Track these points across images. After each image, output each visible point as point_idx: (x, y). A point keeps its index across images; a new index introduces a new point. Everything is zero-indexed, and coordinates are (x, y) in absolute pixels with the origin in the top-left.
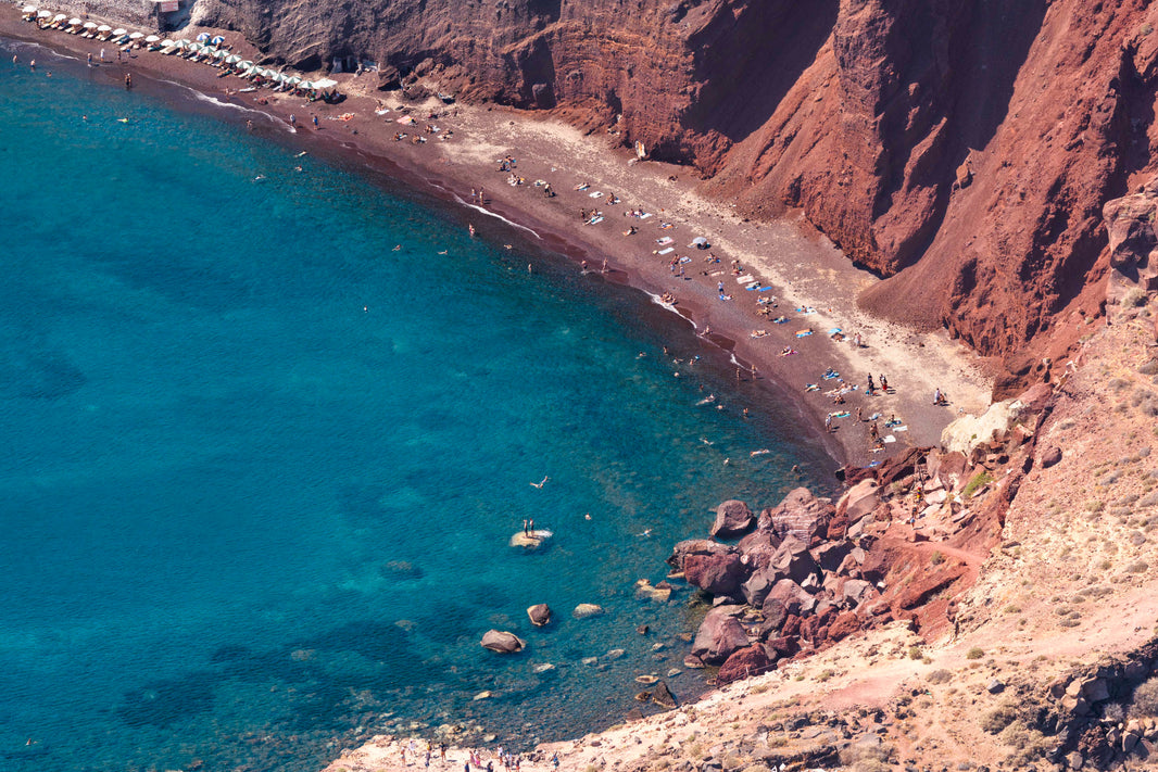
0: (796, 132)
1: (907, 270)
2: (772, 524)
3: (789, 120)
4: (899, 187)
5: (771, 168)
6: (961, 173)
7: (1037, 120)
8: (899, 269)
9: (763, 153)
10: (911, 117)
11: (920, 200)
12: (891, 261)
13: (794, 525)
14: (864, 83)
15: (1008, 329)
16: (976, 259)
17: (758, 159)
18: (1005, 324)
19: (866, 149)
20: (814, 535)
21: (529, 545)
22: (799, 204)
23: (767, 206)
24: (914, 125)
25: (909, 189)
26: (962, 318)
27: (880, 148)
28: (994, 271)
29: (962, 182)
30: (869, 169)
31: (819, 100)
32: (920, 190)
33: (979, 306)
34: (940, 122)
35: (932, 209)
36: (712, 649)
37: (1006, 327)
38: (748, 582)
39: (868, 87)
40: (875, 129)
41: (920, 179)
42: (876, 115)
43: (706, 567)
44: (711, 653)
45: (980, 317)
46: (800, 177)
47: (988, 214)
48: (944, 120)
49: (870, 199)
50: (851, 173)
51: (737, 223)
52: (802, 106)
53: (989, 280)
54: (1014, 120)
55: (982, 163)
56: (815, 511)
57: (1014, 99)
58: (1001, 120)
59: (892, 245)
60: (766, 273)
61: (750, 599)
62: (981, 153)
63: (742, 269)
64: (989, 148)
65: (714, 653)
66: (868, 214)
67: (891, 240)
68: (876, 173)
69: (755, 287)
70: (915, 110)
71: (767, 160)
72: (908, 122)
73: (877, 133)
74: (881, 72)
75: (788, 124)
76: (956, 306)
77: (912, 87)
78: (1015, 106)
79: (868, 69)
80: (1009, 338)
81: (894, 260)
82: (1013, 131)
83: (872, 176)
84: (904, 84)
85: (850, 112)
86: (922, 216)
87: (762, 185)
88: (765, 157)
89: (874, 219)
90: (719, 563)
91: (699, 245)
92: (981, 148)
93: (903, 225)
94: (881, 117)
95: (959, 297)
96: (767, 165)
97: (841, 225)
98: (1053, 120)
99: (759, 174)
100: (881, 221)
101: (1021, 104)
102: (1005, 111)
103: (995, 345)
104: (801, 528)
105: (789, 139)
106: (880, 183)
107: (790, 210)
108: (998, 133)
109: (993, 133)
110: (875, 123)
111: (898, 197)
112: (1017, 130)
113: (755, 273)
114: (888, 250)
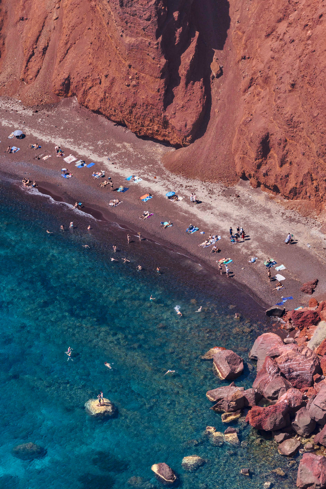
0: (48, 43)
1: (197, 142)
2: (279, 369)
3: (40, 35)
4: (177, 84)
5: (38, 72)
6: (214, 68)
7: (257, 24)
8: (192, 141)
9: (28, 61)
10: (177, 35)
11: (195, 91)
12: (186, 137)
13: (298, 368)
14: (146, 17)
15: (314, 182)
16: (268, 133)
17: (27, 66)
18: (312, 178)
19: (150, 61)
20: (314, 374)
21: (106, 412)
22: (70, 94)
23: (46, 99)
24: (180, 40)
25: (187, 84)
26: (266, 175)
27: (163, 61)
28: (286, 141)
29: (217, 74)
30: (155, 74)
31: (57, 19)
32: (193, 84)
33: (281, 166)
34: (194, 36)
35: (204, 96)
36: (316, 483)
37: (312, 181)
38: (296, 420)
39: (148, 20)
40: (158, 48)
41: (192, 77)
42: (157, 38)
43: (267, 415)
44: (317, 485)
45: (284, 173)
46: (69, 77)
47: (244, 95)
48: (197, 34)
49: (160, 95)
50: (138, 78)
51: (31, 115)
52: (46, 24)
53: (284, 147)
54: (237, 25)
55: (225, 58)
56: (310, 356)
57: (231, 10)
58: (228, 26)
59: (186, 126)
60: (83, 152)
61: (300, 431)
62: (222, 52)
63: (63, 152)
64: (227, 47)
65: (319, 485)
66: (161, 106)
67: (185, 123)
68: (161, 78)
69: (82, 165)
70: (180, 30)
71: (34, 66)
72: (176, 38)
73: (160, 49)
74: (156, 8)
75: (40, 39)
76: (259, 166)
77: (176, 14)
78: (235, 16)
79: (146, 7)
80: (316, 188)
81: (188, 136)
82: (240, 33)
83: (159, 80)
84: (169, 14)
85: (131, 36)
86: (200, 102)
87: (37, 84)
88: (31, 64)
89: (165, 109)
90: (276, 411)
91: (18, 137)
92: (221, 48)
93: (189, 111)
94: (160, 39)
95: (260, 160)
96: (35, 69)
97: (131, 112)
98: (274, 24)
99: (31, 77)
100: (171, 109)
101: (238, 13)
102: (229, 20)
103: (303, 192)
104: (304, 369)
105: (45, 49)
106: (166, 83)
107: (62, 100)
108: (229, 36)
109: (226, 36)
110: (158, 44)
111: (179, 90)
112: (244, 33)
113: (75, 154)
114: (184, 130)
